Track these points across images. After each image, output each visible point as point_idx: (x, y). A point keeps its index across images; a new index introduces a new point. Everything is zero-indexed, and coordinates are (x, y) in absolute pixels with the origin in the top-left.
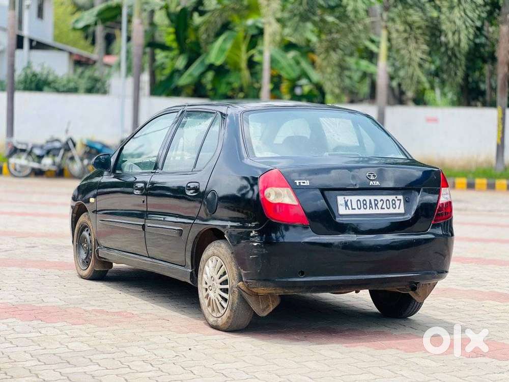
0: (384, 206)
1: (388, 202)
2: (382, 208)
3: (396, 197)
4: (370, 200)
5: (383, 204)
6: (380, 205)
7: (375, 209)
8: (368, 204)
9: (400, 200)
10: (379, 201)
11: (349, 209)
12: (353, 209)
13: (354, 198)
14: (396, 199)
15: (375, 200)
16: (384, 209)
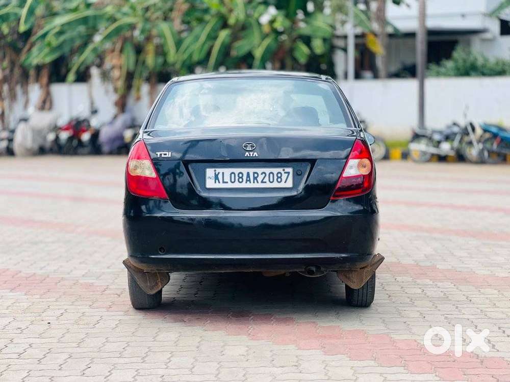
0: (266, 179)
1: (271, 175)
2: (262, 182)
3: (284, 170)
4: (248, 174)
5: (264, 177)
6: (260, 179)
7: (254, 182)
8: (245, 178)
9: (288, 173)
10: (260, 174)
11: (219, 182)
12: (224, 182)
13: (227, 171)
14: (283, 172)
15: (254, 173)
16: (265, 182)
